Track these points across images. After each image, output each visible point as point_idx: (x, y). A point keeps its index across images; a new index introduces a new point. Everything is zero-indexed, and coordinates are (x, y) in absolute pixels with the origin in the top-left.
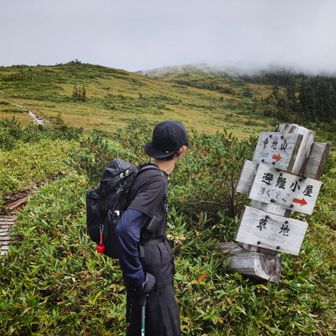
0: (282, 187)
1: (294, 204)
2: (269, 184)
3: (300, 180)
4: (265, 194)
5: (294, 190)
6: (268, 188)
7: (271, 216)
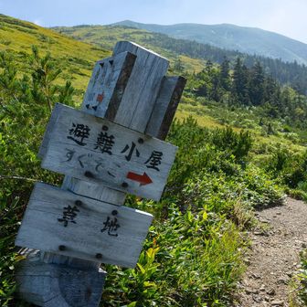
0: (107, 150)
1: (129, 181)
2: (81, 144)
3: (141, 141)
4: (74, 162)
5: (128, 158)
6: (79, 151)
7: (85, 201)
